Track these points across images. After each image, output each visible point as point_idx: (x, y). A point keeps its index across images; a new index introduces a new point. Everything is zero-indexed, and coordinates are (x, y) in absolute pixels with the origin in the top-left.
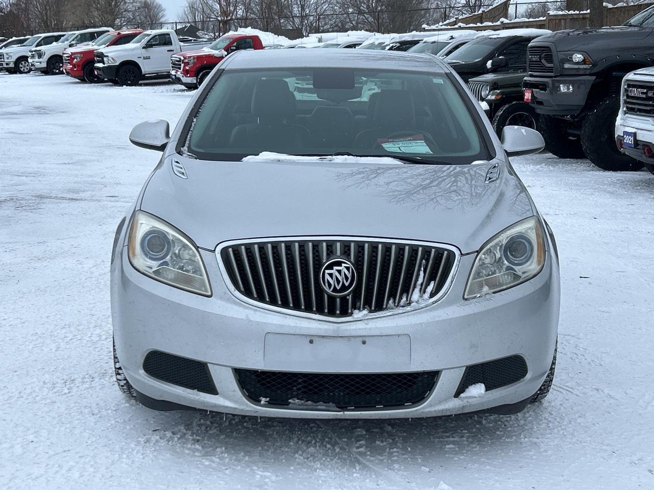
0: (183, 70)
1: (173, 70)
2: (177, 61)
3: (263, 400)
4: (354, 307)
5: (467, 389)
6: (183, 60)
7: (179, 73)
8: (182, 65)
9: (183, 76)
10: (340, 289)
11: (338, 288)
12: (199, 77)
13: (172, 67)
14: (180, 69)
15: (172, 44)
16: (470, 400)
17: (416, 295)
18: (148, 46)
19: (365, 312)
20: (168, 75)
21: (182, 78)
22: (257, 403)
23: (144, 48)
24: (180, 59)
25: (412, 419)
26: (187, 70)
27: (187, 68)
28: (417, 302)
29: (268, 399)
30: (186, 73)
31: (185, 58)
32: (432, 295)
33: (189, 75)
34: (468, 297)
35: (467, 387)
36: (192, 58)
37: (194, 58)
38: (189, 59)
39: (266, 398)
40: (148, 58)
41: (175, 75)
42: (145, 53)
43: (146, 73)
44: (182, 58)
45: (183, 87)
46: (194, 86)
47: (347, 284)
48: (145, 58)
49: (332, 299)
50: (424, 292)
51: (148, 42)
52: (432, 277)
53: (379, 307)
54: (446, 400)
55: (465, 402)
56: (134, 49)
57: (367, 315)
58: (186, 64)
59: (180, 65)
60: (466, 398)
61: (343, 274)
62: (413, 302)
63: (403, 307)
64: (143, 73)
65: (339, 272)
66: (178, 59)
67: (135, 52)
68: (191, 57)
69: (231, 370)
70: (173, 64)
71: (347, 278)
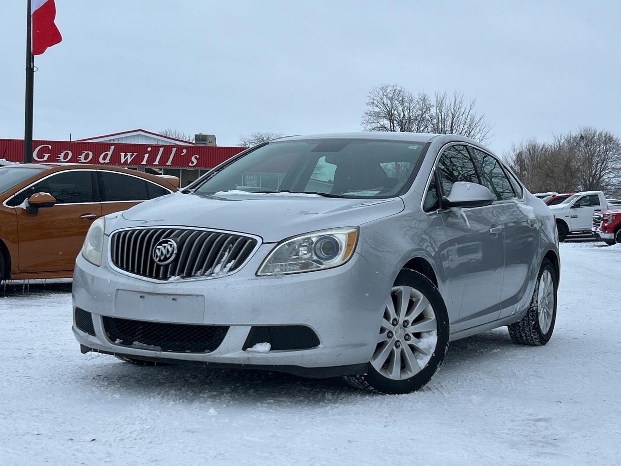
0: (602, 227)
1: (594, 227)
2: (597, 218)
3: (118, 341)
4: (173, 274)
5: (254, 346)
6: (603, 218)
7: (598, 230)
8: (602, 222)
9: (602, 233)
10: (164, 259)
11: (162, 258)
12: (617, 234)
13: (594, 224)
14: (599, 226)
15: (599, 205)
16: (255, 355)
17: (217, 269)
18: (577, 205)
19: (178, 277)
20: (589, 231)
21: (600, 234)
22: (113, 342)
23: (572, 207)
24: (600, 216)
25: (209, 363)
26: (606, 227)
27: (606, 225)
28: (217, 274)
29: (121, 341)
30: (605, 229)
31: (604, 216)
32: (231, 270)
33: (607, 232)
34: (260, 274)
35: (255, 344)
36: (611, 216)
37: (613, 216)
38: (608, 217)
39: (121, 339)
40: (576, 217)
41: (595, 232)
42: (573, 212)
43: (573, 230)
44: (602, 216)
45: (604, 243)
46: (613, 241)
47: (168, 256)
48: (572, 217)
49: (159, 267)
50: (225, 267)
51: (576, 202)
52: (233, 257)
53: (189, 275)
54: (233, 351)
55: (250, 355)
56: (563, 209)
57: (178, 280)
58: (606, 221)
59: (600, 222)
60: (252, 351)
61: (166, 248)
62: (214, 273)
63: (206, 276)
64: (570, 230)
65: (165, 247)
66: (598, 217)
67: (564, 211)
68: (610, 214)
69: (100, 317)
70: (595, 221)
71: (168, 251)
